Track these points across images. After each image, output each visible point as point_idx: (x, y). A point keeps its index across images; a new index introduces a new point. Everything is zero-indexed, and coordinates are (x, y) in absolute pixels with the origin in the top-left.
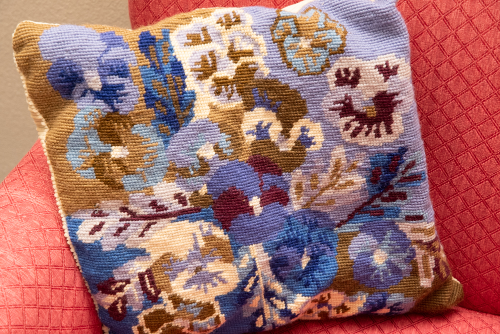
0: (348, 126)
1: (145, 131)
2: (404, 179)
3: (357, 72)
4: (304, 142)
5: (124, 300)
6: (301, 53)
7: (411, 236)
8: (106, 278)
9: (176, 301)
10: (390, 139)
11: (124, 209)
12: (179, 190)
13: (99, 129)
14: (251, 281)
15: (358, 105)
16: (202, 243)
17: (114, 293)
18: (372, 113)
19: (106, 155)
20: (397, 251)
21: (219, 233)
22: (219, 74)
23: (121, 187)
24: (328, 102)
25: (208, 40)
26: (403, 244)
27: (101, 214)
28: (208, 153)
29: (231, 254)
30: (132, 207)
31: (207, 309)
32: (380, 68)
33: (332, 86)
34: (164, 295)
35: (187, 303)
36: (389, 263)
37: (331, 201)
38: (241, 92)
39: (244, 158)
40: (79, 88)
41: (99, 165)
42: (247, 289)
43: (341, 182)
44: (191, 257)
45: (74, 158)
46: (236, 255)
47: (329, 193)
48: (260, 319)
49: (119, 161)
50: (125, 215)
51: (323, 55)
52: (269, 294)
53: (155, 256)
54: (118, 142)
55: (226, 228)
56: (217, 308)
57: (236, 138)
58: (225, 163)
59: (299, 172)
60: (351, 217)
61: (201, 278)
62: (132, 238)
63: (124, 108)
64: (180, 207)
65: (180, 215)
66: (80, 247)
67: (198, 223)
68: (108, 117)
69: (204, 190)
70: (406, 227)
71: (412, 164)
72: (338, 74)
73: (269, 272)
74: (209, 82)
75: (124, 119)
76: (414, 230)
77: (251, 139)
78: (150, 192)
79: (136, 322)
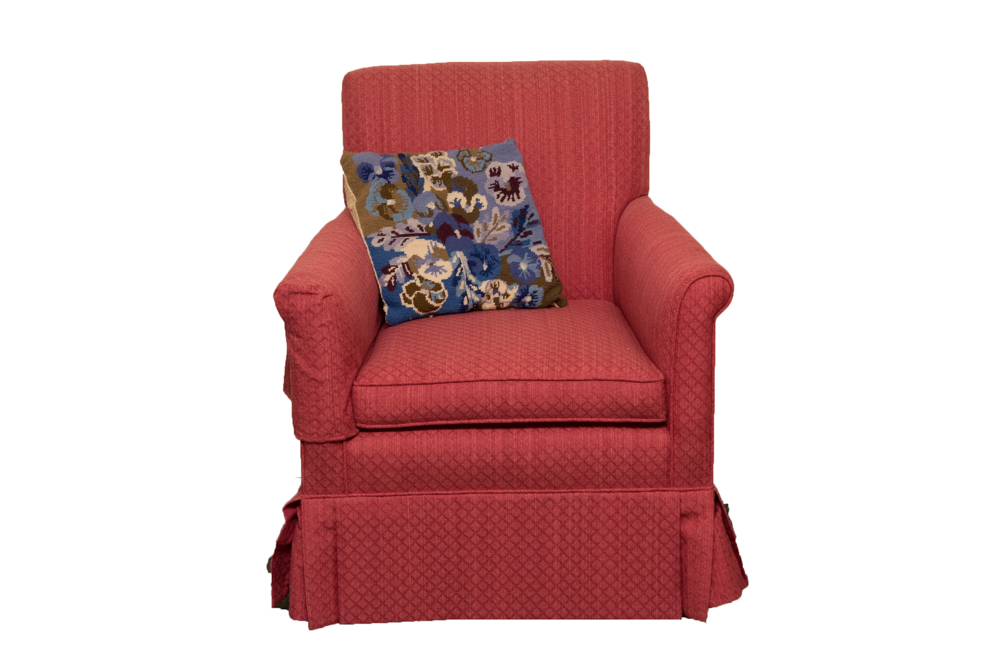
0: (498, 196)
1: (402, 193)
2: (529, 224)
3: (499, 168)
4: (478, 205)
5: (395, 277)
6: (472, 163)
7: (538, 253)
8: (385, 265)
9: (421, 279)
10: (518, 201)
11: (393, 232)
12: (420, 223)
13: (381, 192)
14: (459, 270)
15: (502, 186)
16: (432, 251)
17: (389, 273)
18: (509, 189)
19: (385, 204)
20: (532, 263)
21: (440, 246)
22: (435, 175)
23: (392, 219)
24: (487, 185)
25: (427, 161)
26: (534, 258)
27: (382, 235)
28: (432, 206)
29: (447, 256)
30: (396, 231)
31: (437, 287)
32: (510, 166)
33: (488, 176)
34: (414, 275)
35: (427, 280)
36: (528, 270)
37: (495, 239)
38: (445, 184)
39: (450, 212)
40: (371, 175)
41: (381, 208)
42: (457, 275)
43: (499, 226)
44: (427, 257)
45: (369, 207)
46: (450, 256)
47: (494, 233)
48: (465, 298)
49: (391, 206)
50: (394, 235)
51: (483, 162)
52: (469, 282)
53: (409, 255)
54: (390, 197)
55: (444, 242)
56: (442, 285)
57: (445, 204)
58: (440, 211)
59: (477, 222)
60: (506, 247)
61: (433, 269)
62: (397, 248)
63: (393, 181)
64: (420, 232)
65: (421, 236)
66: (372, 249)
67: (429, 241)
68: (386, 185)
69: (431, 225)
70: (534, 249)
71: (532, 215)
72: (491, 171)
73: (468, 268)
74: (430, 177)
75: (394, 186)
76: (539, 250)
77: (452, 206)
78: (405, 222)
79: (401, 291)
